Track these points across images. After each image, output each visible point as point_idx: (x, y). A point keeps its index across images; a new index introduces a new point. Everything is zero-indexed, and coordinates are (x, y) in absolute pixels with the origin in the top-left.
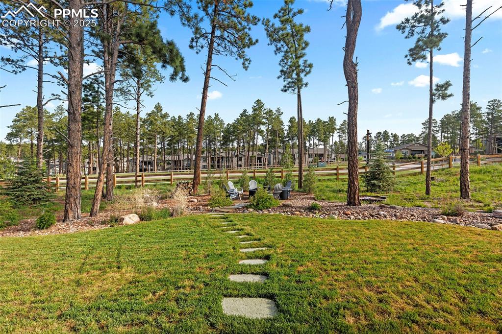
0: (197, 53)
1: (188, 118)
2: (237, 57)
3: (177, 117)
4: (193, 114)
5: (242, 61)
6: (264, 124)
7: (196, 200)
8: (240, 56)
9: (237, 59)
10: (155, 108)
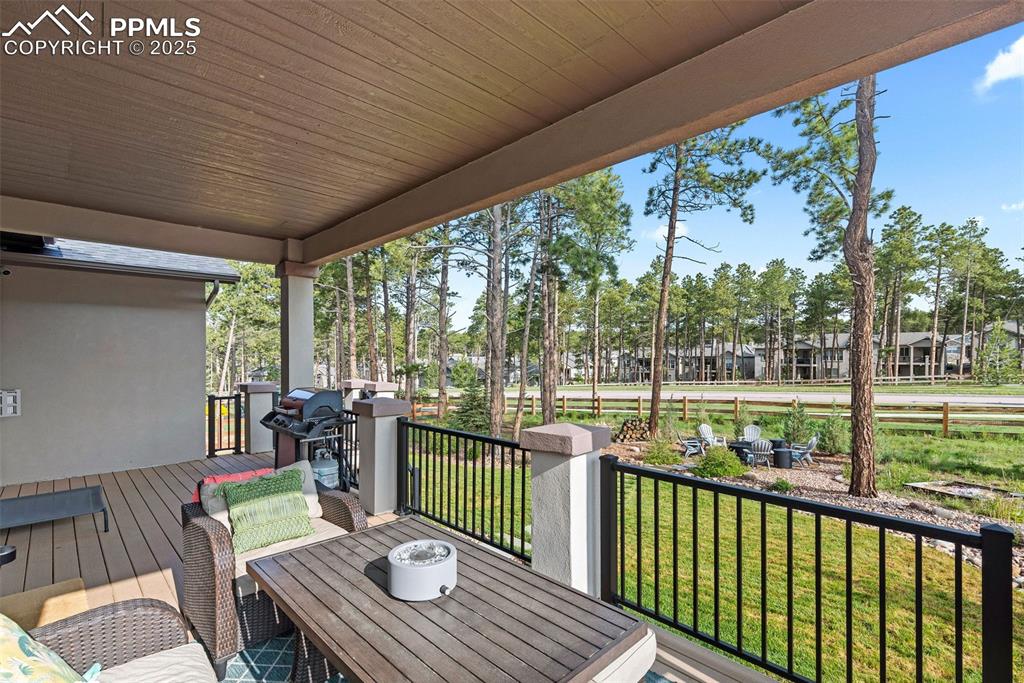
0: (660, 217)
1: (716, 275)
2: (728, 206)
3: (694, 277)
4: (728, 266)
5: (739, 211)
6: (925, 265)
7: (637, 449)
8: (735, 203)
9: (729, 210)
10: (651, 266)
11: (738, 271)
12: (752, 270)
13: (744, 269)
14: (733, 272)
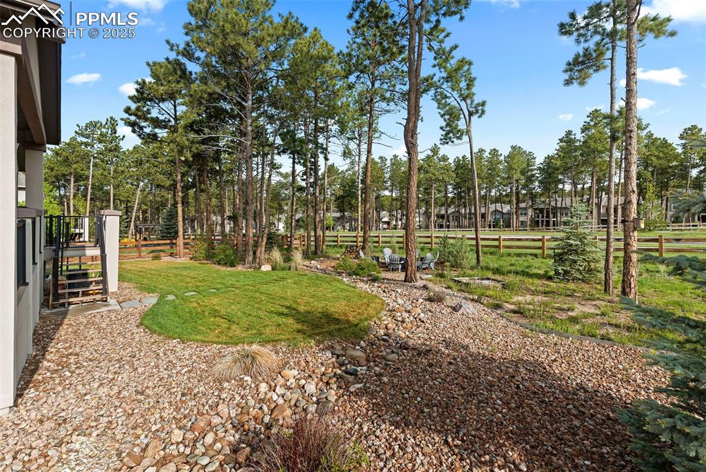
11: (490, 154)
12: (499, 153)
13: (494, 152)
14: (486, 155)
